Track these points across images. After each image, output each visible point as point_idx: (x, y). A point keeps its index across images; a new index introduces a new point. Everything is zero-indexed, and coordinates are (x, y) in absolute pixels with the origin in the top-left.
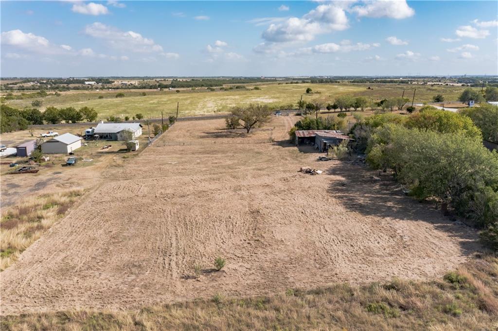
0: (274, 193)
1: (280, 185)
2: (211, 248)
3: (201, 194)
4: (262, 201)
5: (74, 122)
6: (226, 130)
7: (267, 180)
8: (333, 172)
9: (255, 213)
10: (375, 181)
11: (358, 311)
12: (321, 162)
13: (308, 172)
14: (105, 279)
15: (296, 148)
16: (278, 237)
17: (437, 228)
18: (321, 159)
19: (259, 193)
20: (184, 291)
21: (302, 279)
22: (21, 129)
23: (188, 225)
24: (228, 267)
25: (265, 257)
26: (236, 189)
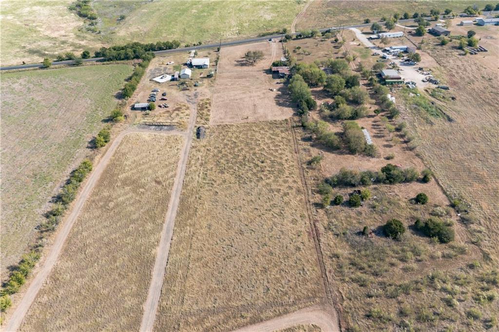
0: (260, 99)
1: (262, 96)
2: (246, 114)
3: (241, 99)
4: (257, 102)
5: (170, 49)
6: (244, 59)
7: (259, 93)
8: (279, 90)
9: (255, 105)
10: (289, 94)
11: (269, 124)
12: (277, 85)
13: (271, 90)
14: (228, 120)
15: (271, 75)
16: (259, 112)
17: (293, 110)
18: (277, 83)
19: (256, 99)
20: (242, 121)
21: (262, 120)
22: (154, 58)
23: (240, 109)
24: (249, 118)
25: (256, 116)
26: (250, 97)
